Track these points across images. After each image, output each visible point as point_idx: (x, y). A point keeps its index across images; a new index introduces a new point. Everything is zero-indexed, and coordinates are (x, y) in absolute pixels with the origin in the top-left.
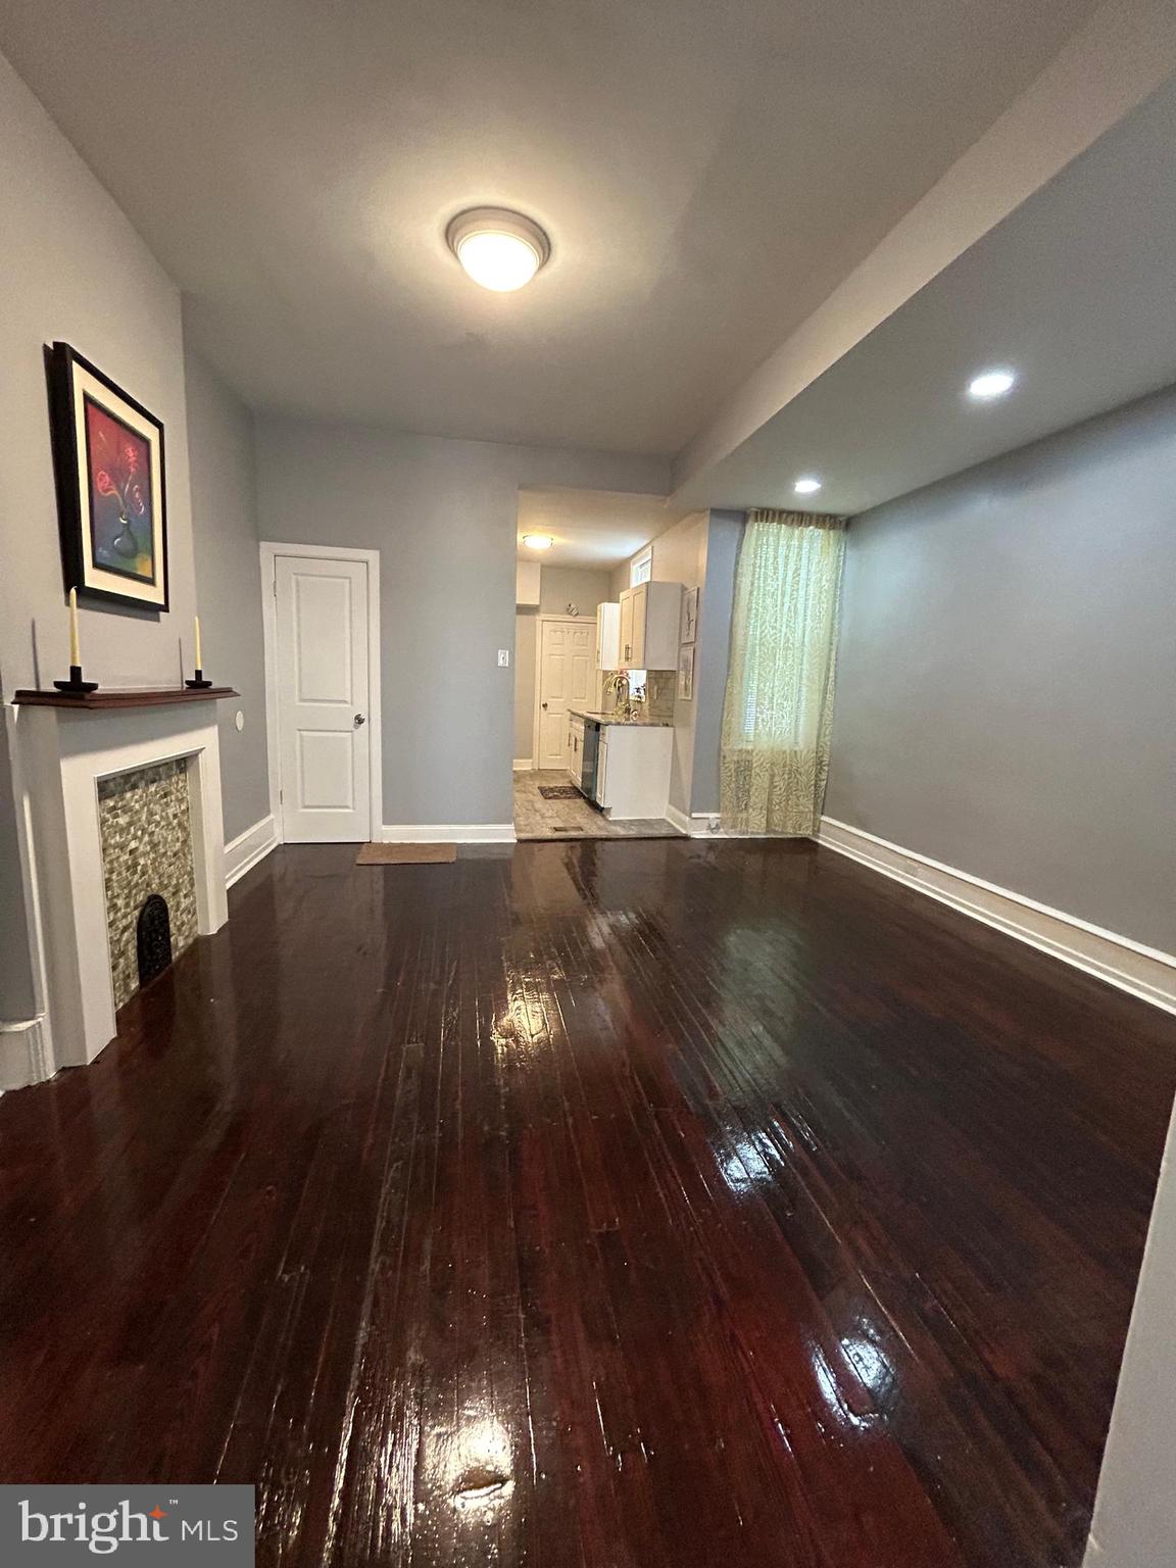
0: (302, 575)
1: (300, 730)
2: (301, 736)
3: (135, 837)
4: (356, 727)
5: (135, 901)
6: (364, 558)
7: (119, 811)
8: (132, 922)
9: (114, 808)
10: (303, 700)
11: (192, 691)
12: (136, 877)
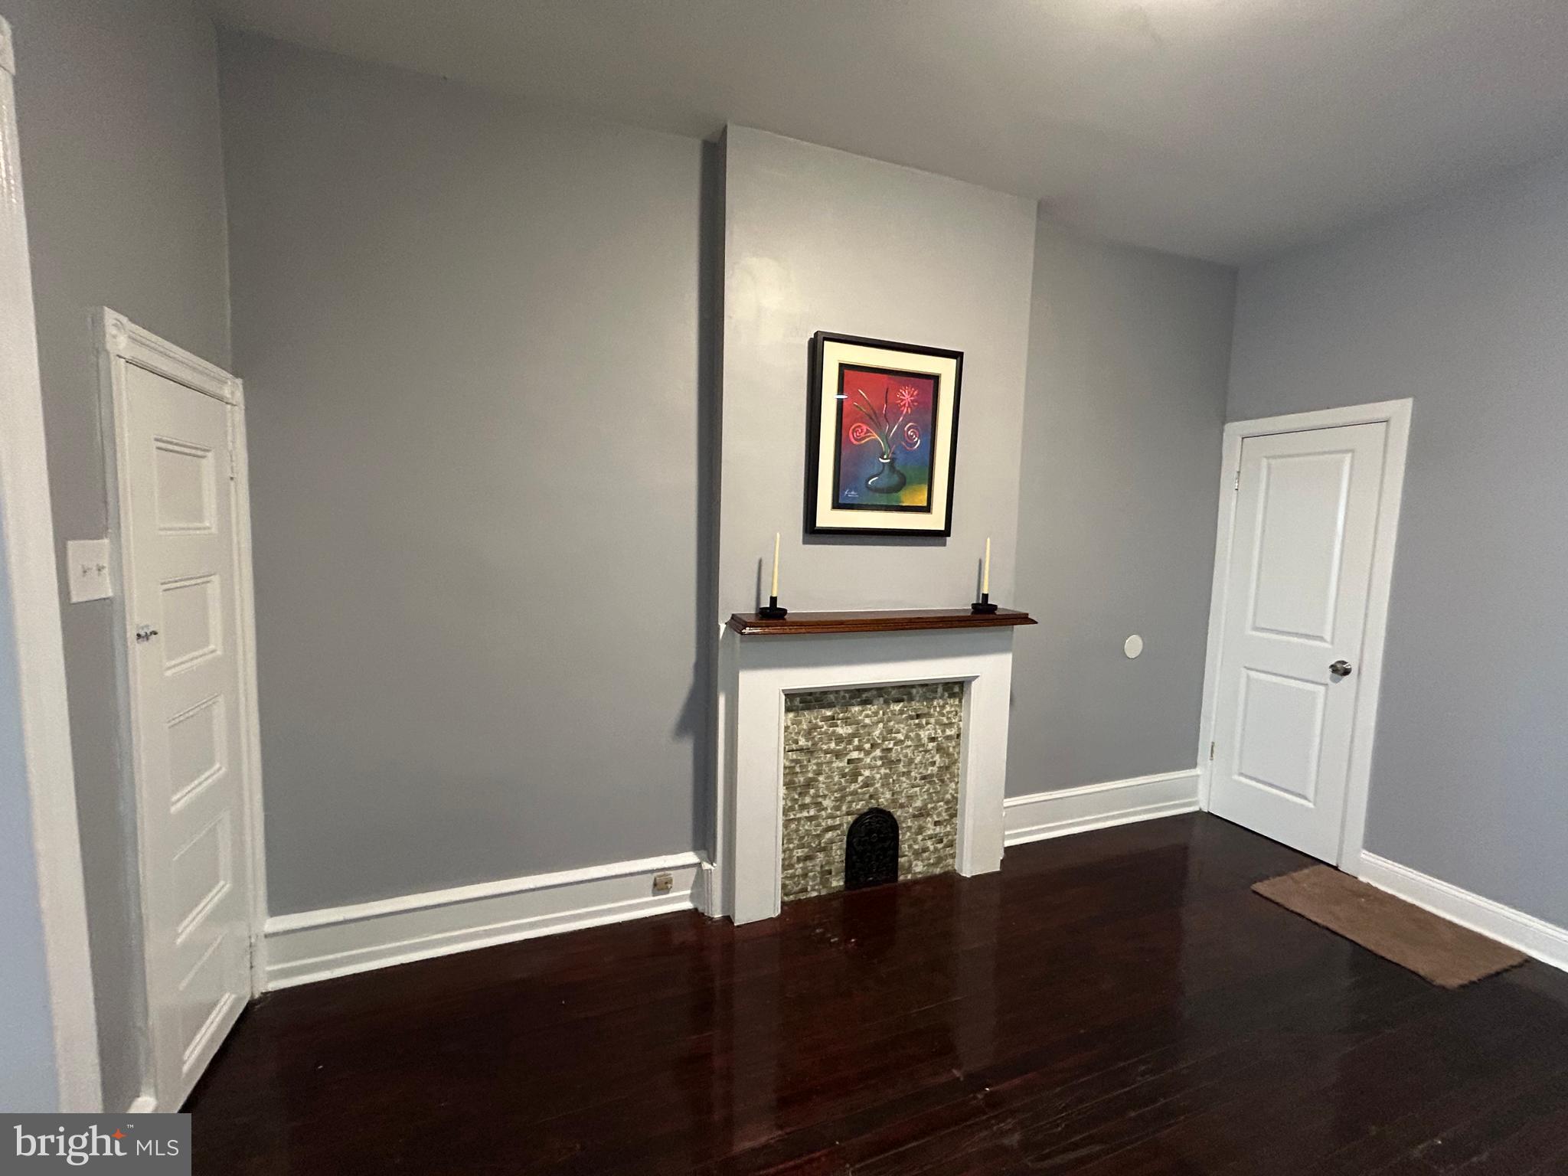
0: (1274, 457)
1: (1248, 669)
2: (1248, 677)
3: (859, 749)
4: (1335, 679)
5: (850, 807)
6: (1382, 416)
7: (839, 722)
8: (841, 825)
9: (833, 718)
10: (1256, 629)
11: (978, 616)
12: (853, 787)
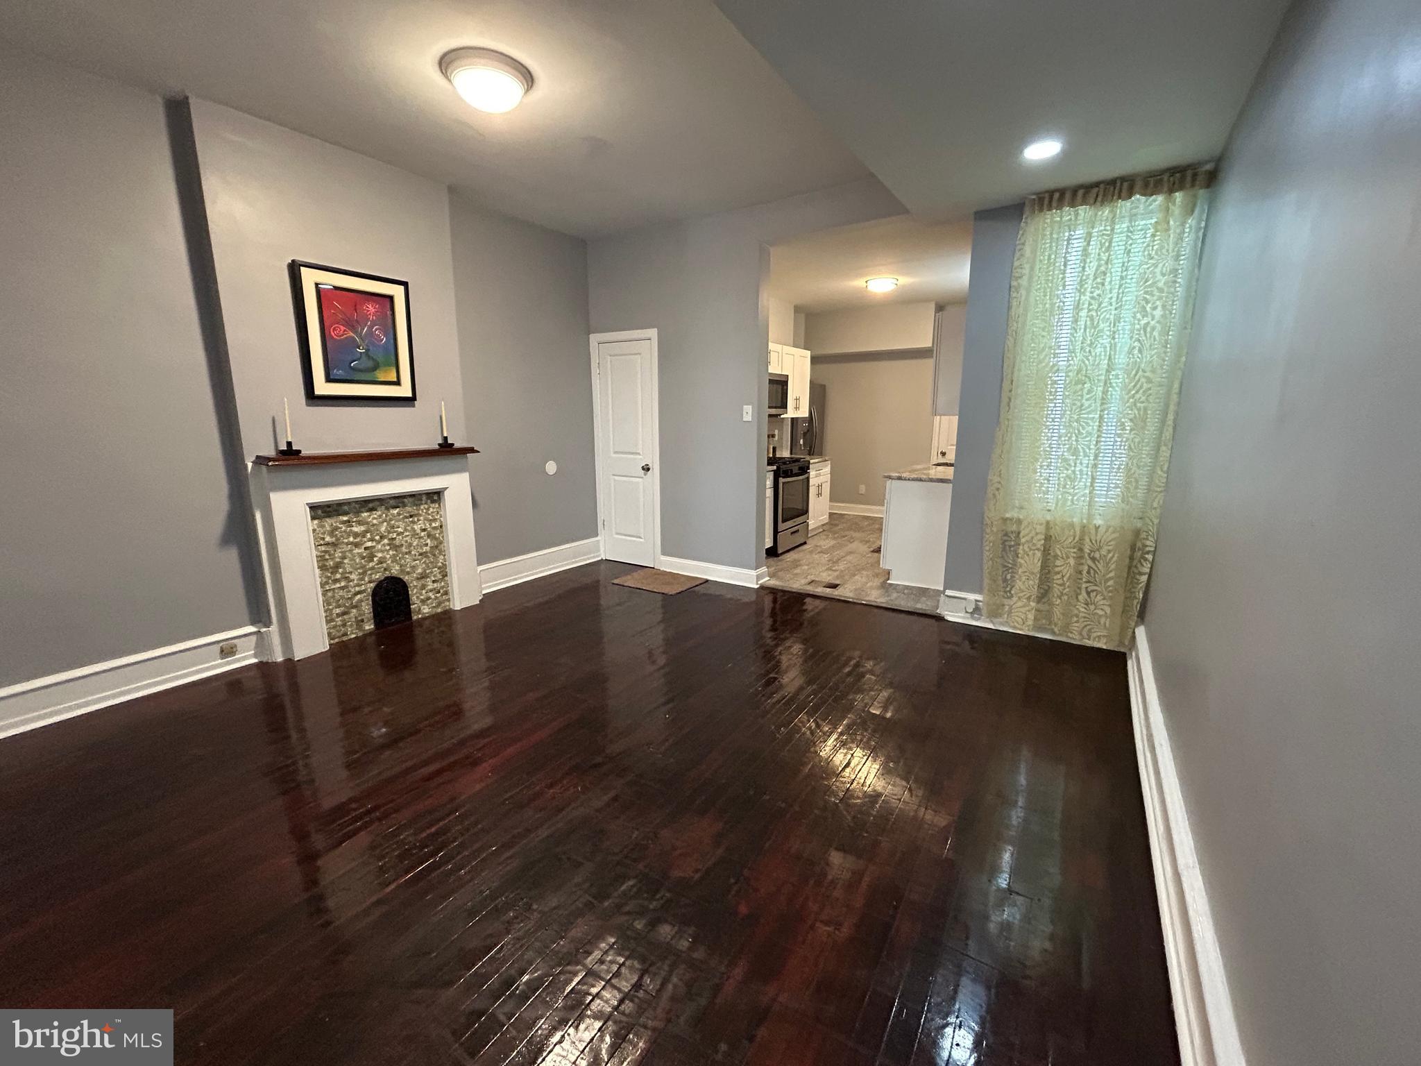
0: (611, 356)
1: (613, 475)
2: (614, 480)
3: (371, 540)
4: (645, 475)
5: (371, 578)
6: (648, 336)
7: (354, 523)
8: (366, 590)
9: (349, 521)
10: (615, 453)
11: (443, 451)
12: (371, 565)
